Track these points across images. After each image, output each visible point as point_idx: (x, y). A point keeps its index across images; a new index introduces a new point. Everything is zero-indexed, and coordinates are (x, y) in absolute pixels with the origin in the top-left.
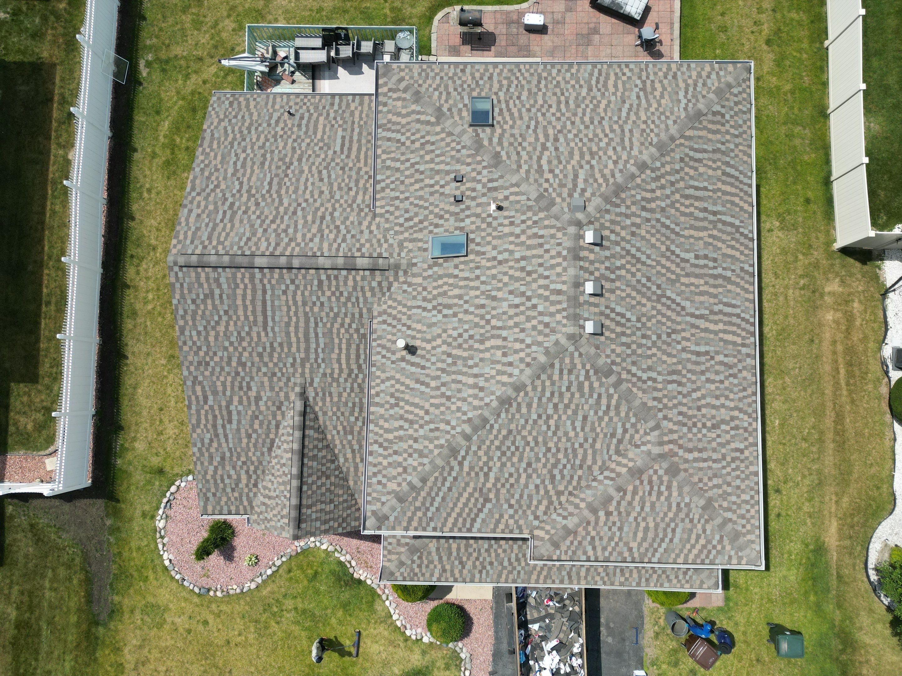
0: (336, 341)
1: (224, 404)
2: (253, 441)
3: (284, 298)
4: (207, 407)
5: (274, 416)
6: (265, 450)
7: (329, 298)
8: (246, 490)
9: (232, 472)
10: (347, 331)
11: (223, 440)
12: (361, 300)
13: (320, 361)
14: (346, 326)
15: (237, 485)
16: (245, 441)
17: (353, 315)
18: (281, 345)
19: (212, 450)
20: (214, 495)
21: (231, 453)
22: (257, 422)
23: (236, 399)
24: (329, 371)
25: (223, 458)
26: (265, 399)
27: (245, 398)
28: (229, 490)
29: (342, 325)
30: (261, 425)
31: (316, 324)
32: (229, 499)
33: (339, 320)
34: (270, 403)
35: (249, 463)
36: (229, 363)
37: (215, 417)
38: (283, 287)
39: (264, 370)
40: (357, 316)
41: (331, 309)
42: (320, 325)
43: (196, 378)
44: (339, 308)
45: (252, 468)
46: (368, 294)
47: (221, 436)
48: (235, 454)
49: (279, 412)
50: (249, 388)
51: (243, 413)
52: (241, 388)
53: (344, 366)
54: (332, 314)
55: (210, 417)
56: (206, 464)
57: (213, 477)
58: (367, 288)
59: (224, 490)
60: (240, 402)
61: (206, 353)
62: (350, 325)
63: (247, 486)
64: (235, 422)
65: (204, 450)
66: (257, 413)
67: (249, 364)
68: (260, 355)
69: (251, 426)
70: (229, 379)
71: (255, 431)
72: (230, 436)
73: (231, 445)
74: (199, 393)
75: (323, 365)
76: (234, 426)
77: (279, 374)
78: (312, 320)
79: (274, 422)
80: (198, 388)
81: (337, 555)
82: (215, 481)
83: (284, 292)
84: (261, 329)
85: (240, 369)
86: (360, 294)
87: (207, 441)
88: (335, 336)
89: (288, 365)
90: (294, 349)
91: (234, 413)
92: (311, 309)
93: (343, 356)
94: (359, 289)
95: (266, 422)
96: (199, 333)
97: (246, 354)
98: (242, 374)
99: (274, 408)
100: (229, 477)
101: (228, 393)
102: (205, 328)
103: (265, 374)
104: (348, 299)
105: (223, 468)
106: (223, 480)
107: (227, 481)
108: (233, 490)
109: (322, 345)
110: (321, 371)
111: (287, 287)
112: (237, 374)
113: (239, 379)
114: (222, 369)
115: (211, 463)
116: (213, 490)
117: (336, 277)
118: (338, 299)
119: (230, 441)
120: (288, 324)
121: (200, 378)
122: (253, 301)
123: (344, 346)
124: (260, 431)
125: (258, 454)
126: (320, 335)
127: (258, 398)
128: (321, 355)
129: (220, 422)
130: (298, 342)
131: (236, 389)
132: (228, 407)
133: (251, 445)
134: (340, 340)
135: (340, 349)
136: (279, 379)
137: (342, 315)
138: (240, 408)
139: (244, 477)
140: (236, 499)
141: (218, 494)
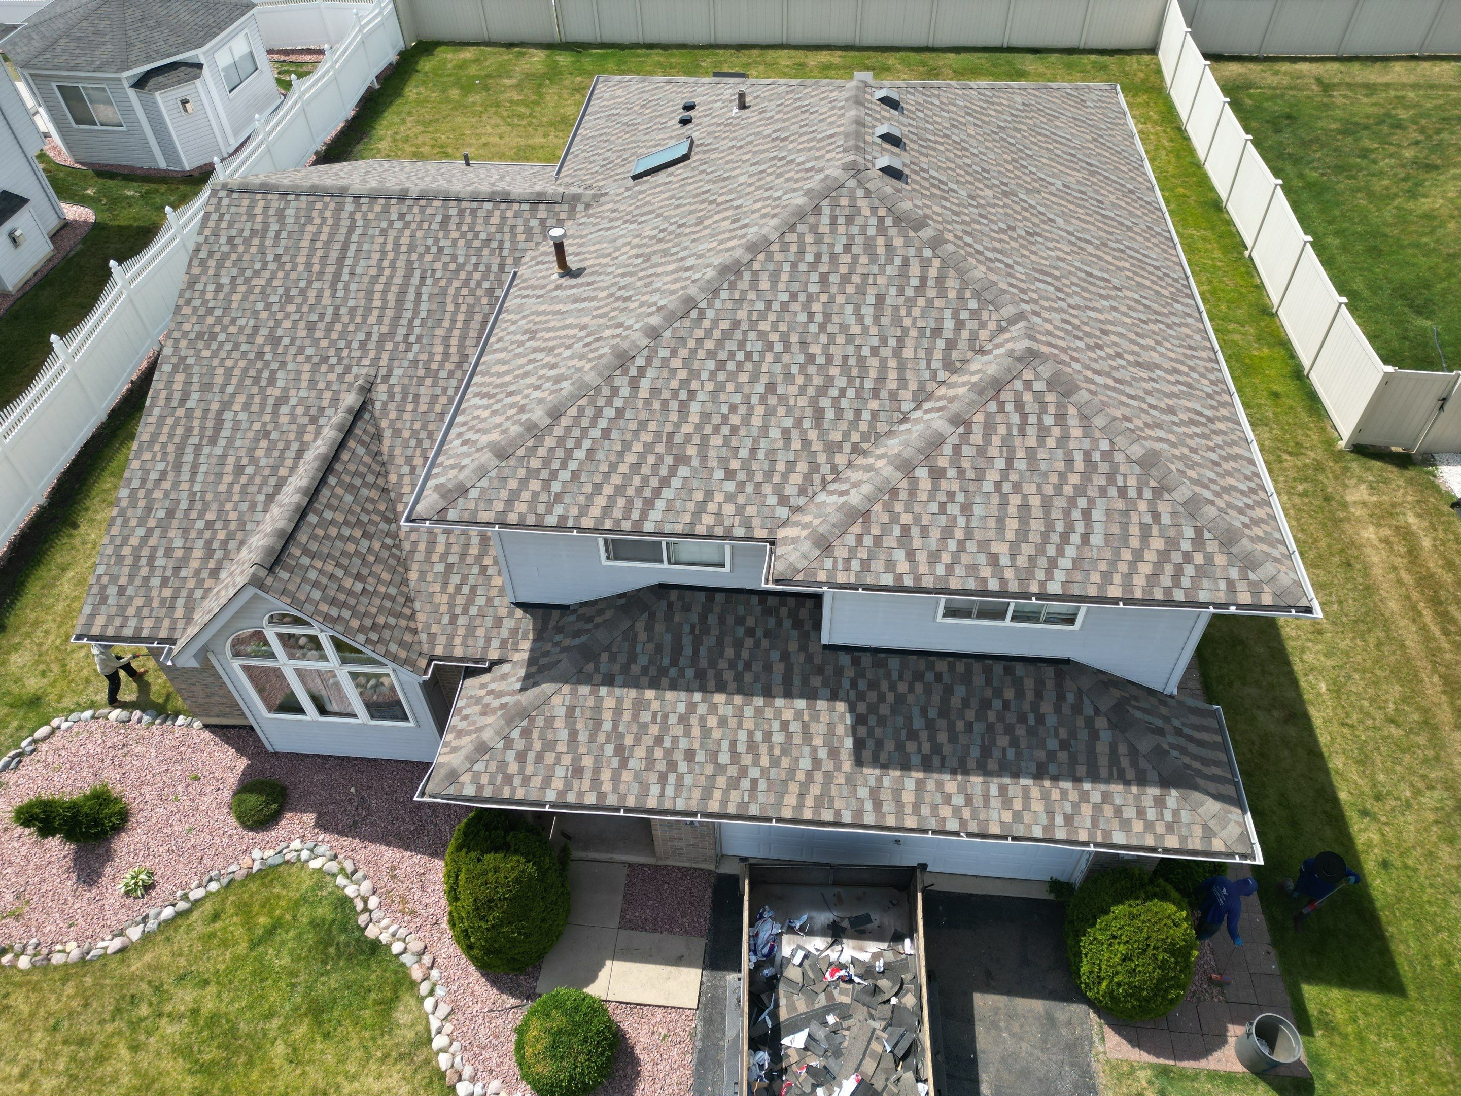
0: (450, 307)
1: (215, 406)
2: (243, 479)
3: (381, 240)
4: (180, 412)
5: (301, 433)
6: (261, 498)
7: (455, 241)
8: (191, 583)
9: (178, 543)
10: (472, 293)
11: (185, 476)
12: (507, 245)
13: (412, 339)
14: (473, 284)
15: (177, 569)
16: (228, 479)
17: (489, 266)
18: (352, 312)
19: (158, 494)
20: (122, 590)
21: (192, 501)
22: (264, 444)
23: (241, 399)
24: (424, 357)
25: (170, 513)
26: (293, 401)
27: (257, 400)
28: (155, 582)
29: (466, 283)
30: (269, 450)
31: (423, 279)
32: (149, 600)
33: (463, 275)
34: (300, 410)
35: (218, 525)
36: (251, 338)
37: (189, 430)
38: (384, 224)
39: (309, 351)
40: (495, 268)
41: (454, 258)
42: (429, 281)
43: (183, 359)
44: (467, 256)
45: (222, 535)
46: (521, 237)
47: (186, 469)
48: (198, 505)
49: (311, 428)
50: (272, 381)
51: (244, 426)
52: (256, 381)
53: (453, 350)
54: (452, 267)
55: (180, 431)
56: (133, 523)
57: (137, 550)
58: (520, 229)
59: (146, 579)
60: (247, 406)
61: (219, 320)
62: (479, 284)
63: (197, 572)
64: (222, 442)
65: (141, 493)
66: (269, 427)
67: (286, 341)
68: (311, 327)
69: (251, 450)
70: (242, 364)
71: (253, 460)
72: (203, 469)
73: (197, 487)
74: (178, 386)
75: (416, 348)
76: (218, 450)
77: (333, 360)
78: (417, 273)
79: (295, 446)
80: (180, 378)
81: (341, 880)
82: (137, 558)
83: (384, 232)
84: (327, 285)
85: (267, 349)
86: (507, 237)
87: (154, 476)
88: (449, 300)
89: (355, 345)
90: (372, 320)
91: (228, 425)
92: (421, 255)
93: (456, 333)
94: (507, 229)
95: (281, 445)
96: (219, 287)
97: (287, 324)
98: (268, 357)
99: (305, 420)
100: (169, 551)
101: (230, 389)
102: (234, 279)
103: (309, 358)
104: (487, 243)
105: (165, 530)
106: (152, 558)
107: (160, 562)
108: (165, 581)
109: (423, 314)
110: (410, 356)
111: (391, 224)
112: (260, 355)
113: (259, 365)
114: (236, 346)
115: (142, 523)
116: (123, 581)
117: (474, 213)
118: (468, 244)
119: (200, 477)
120: (374, 280)
121: (191, 361)
122: (328, 243)
123: (461, 317)
124: (263, 462)
125: (244, 506)
126: (425, 298)
127: (282, 400)
128: (417, 331)
129: (194, 440)
130: (383, 308)
131: (248, 381)
132: (220, 412)
133: (237, 488)
134: (457, 305)
135: (453, 321)
136: (331, 369)
137: (469, 268)
138: (243, 416)
139: (198, 553)
140: (163, 602)
141: (130, 591)
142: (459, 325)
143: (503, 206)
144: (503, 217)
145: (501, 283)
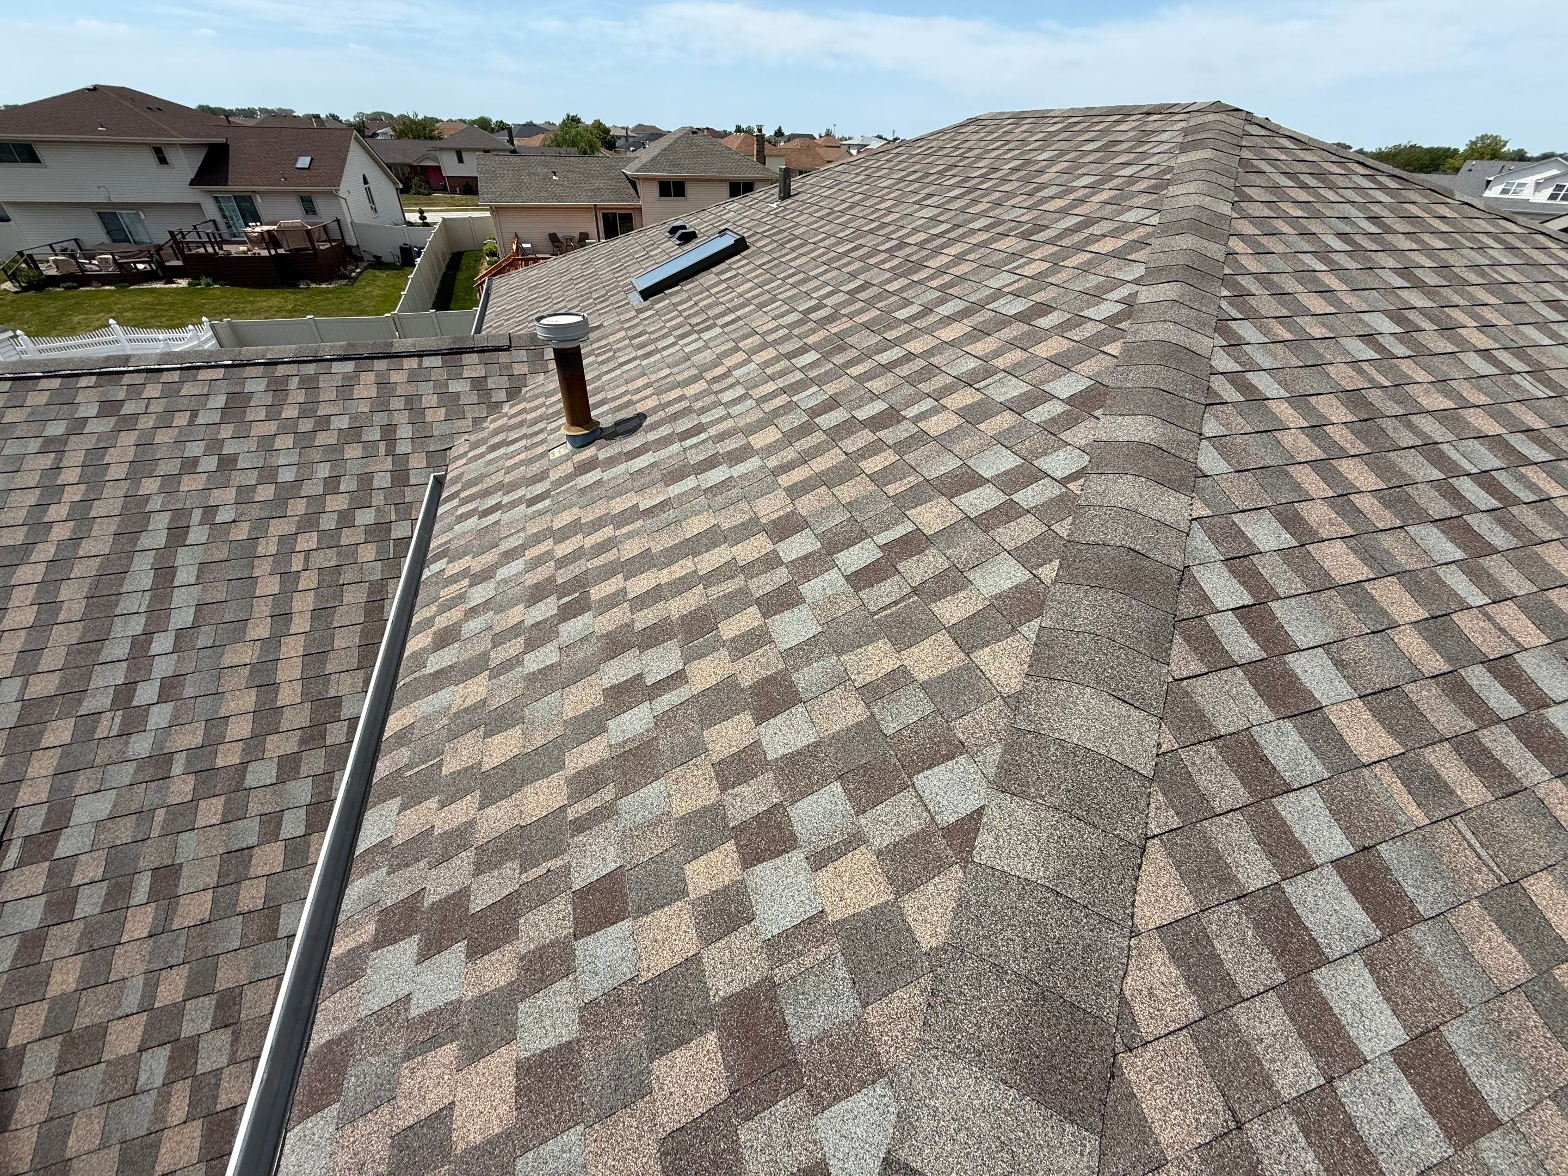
0: (269, 585)
3: (42, 462)
7: (266, 445)
10: (329, 540)
12: (405, 431)
13: (146, 693)
14: (328, 522)
17: (365, 480)
29: (309, 522)
31: (178, 534)
33: (298, 507)
38: (56, 429)
41: (268, 474)
42: (197, 534)
44: (305, 466)
46: (436, 416)
53: (289, 694)
54: (266, 492)
58: (430, 400)
62: (345, 519)
78: (161, 522)
83: (55, 446)
86: (402, 418)
88: (262, 569)
92: (170, 484)
93: (293, 648)
94: (397, 403)
104: (353, 433)
109: (183, 617)
110: (141, 745)
111: (78, 427)
117: (309, 384)
118: (304, 442)
123: (303, 604)
126: (185, 575)
128: (163, 667)
130: (43, 625)
134: (289, 579)
135: (282, 617)
137: (313, 488)
142: (300, 624)
143: (380, 365)
144: (383, 384)
145: (405, 510)
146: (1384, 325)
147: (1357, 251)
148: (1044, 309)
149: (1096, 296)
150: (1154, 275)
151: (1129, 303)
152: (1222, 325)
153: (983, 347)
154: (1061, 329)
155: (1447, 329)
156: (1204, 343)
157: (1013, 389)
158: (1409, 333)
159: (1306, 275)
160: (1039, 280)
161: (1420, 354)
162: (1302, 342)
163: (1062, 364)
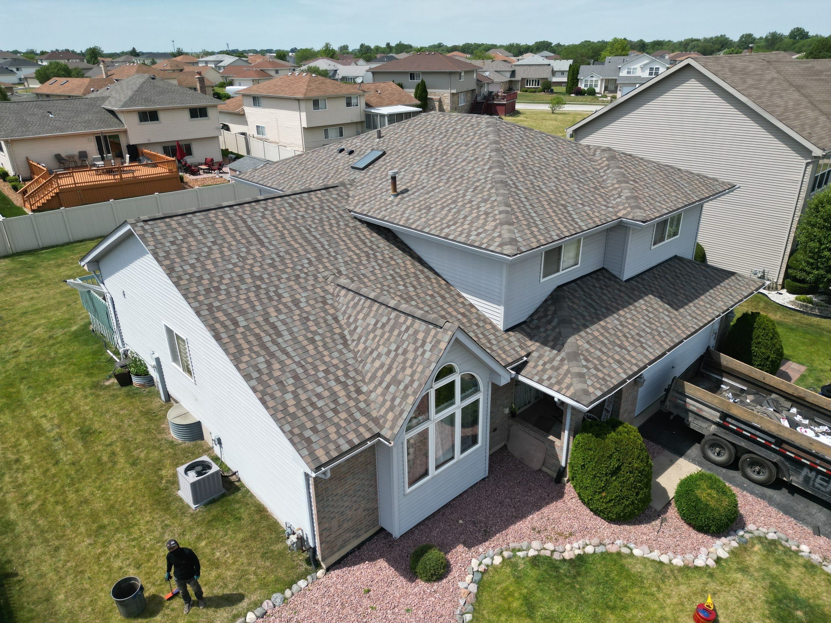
0: (336, 237)
7: (306, 212)
8: (352, 403)
10: (339, 228)
13: (333, 254)
14: (335, 225)
15: (335, 401)
16: (310, 347)
17: (334, 217)
19: (276, 374)
20: (314, 430)
21: (302, 366)
22: (310, 323)
23: (271, 311)
24: (347, 259)
25: (296, 377)
26: (303, 300)
27: (281, 307)
28: (330, 414)
29: (331, 225)
30: (317, 324)
31: (308, 230)
33: (326, 223)
34: (312, 302)
37: (258, 337)
38: (260, 214)
39: (284, 276)
40: (338, 216)
41: (313, 218)
42: (312, 230)
44: (319, 215)
45: (340, 373)
46: (336, 203)
49: (327, 307)
51: (288, 320)
54: (317, 221)
55: (251, 338)
56: (278, 394)
57: (298, 405)
58: (331, 200)
60: (278, 311)
62: (338, 224)
64: (285, 333)
65: (265, 378)
67: (265, 276)
69: (307, 329)
70: (252, 295)
71: (315, 333)
72: (289, 349)
73: (297, 359)
74: (223, 318)
75: (339, 257)
76: (288, 337)
77: (303, 275)
78: (302, 228)
79: (329, 317)
80: (219, 315)
81: (521, 554)
83: (263, 217)
85: (258, 283)
86: (329, 204)
88: (331, 234)
89: (307, 265)
90: (302, 253)
91: (278, 324)
92: (295, 221)
94: (325, 201)
99: (321, 305)
104: (322, 208)
110: (340, 260)
111: (263, 213)
115: (284, 391)
117: (301, 199)
118: (314, 211)
119: (293, 354)
123: (345, 239)
124: (320, 331)
125: (336, 354)
126: (318, 236)
128: (331, 250)
131: (266, 301)
132: (266, 320)
133: (321, 349)
134: (338, 235)
135: (343, 241)
136: (307, 280)
137: (325, 220)
138: (282, 317)
139: (337, 388)
140: (346, 420)
141: (320, 427)
143: (312, 193)
144: (318, 197)
146: (524, 154)
147: (519, 143)
148: (477, 158)
149: (485, 155)
150: (492, 151)
151: (490, 156)
152: (503, 157)
153: (471, 165)
154: (482, 160)
155: (533, 154)
156: (502, 159)
157: (479, 169)
158: (528, 155)
159: (512, 148)
160: (474, 154)
161: (529, 158)
162: (514, 158)
163: (484, 165)
